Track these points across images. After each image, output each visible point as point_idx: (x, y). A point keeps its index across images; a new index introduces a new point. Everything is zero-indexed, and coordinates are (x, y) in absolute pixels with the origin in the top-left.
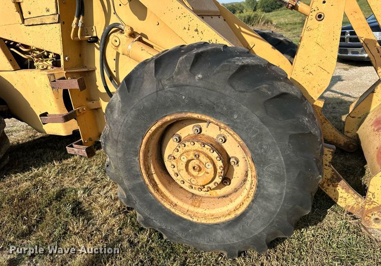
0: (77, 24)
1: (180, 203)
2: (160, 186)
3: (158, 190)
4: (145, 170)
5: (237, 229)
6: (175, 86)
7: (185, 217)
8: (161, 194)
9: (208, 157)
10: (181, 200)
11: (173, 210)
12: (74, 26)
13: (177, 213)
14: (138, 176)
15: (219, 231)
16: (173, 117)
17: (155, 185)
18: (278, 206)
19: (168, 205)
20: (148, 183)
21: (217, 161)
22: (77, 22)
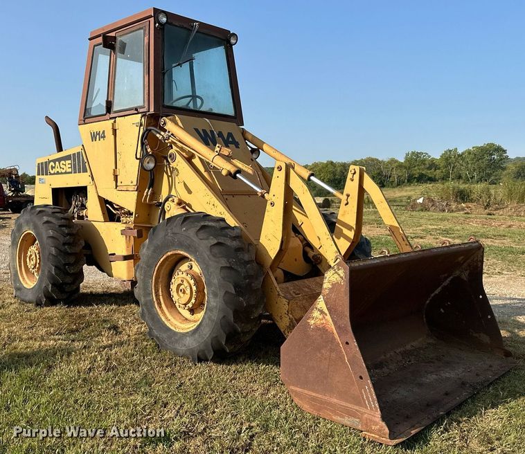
0: (147, 193)
1: (172, 320)
2: (163, 305)
3: (160, 307)
4: (155, 290)
5: (196, 336)
6: (173, 233)
7: (172, 328)
8: (162, 311)
9: (188, 282)
10: (174, 318)
11: (166, 322)
12: (145, 194)
13: (168, 324)
14: (149, 294)
15: (188, 338)
16: (171, 253)
17: (159, 304)
18: (215, 316)
19: (163, 319)
20: (155, 300)
21: (192, 286)
22: (147, 192)
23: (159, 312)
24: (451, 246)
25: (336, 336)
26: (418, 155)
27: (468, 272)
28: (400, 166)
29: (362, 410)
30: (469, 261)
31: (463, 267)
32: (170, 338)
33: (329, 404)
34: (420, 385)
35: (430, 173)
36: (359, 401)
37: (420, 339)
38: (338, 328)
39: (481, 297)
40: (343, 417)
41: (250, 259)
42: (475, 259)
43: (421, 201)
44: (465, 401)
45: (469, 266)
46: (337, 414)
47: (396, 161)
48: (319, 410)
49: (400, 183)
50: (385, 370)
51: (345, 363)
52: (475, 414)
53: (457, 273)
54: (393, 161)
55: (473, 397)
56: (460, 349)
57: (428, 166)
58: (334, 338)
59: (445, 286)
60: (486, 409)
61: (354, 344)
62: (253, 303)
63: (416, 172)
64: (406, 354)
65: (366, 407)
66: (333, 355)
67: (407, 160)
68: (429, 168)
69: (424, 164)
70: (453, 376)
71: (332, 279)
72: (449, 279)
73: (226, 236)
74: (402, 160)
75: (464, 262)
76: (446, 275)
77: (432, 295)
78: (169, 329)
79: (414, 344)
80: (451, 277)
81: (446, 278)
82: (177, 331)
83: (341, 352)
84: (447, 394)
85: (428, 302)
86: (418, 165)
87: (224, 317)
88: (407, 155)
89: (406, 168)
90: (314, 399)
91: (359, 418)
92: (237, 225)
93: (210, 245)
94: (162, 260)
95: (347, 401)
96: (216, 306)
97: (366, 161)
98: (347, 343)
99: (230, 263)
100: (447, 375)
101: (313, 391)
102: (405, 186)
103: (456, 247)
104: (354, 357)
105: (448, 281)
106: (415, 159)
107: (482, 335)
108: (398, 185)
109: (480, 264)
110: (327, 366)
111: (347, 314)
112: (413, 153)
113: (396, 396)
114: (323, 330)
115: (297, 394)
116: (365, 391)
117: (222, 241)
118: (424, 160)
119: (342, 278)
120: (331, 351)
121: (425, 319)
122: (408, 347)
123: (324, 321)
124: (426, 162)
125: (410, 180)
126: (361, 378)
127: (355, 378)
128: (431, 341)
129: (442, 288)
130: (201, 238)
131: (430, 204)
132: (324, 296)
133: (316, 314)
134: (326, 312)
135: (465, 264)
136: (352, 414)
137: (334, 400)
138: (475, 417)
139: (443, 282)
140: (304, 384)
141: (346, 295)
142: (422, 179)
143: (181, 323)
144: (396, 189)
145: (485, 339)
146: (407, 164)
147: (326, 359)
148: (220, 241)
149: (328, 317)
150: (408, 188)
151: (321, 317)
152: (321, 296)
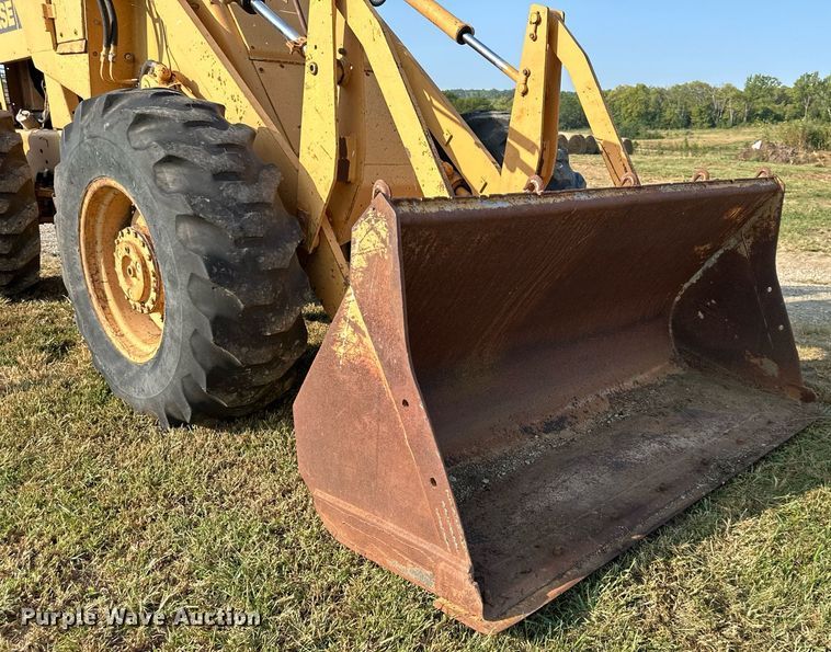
2: (112, 303)
3: (105, 308)
4: (90, 270)
5: (158, 372)
6: (91, 136)
7: (123, 353)
8: (108, 315)
9: (138, 253)
11: (114, 341)
12: (102, 59)
14: (80, 279)
15: (147, 376)
16: (98, 184)
17: (102, 300)
18: (181, 329)
19: (109, 332)
20: (91, 291)
21: (148, 262)
22: (108, 54)
23: (102, 318)
24: (711, 183)
25: (386, 385)
26: (763, 80)
27: (751, 240)
28: (739, 96)
29: (438, 551)
30: (754, 218)
31: (743, 230)
32: (121, 373)
33: (380, 532)
34: (618, 467)
35: (777, 109)
36: (430, 532)
37: (656, 369)
38: (387, 366)
39: (770, 289)
40: (404, 563)
41: (257, 200)
42: (766, 215)
43: (757, 146)
44: (699, 503)
45: (755, 228)
46: (394, 556)
47: (733, 89)
48: (364, 543)
49: (737, 123)
50: (567, 433)
51: (405, 447)
52: (708, 534)
53: (732, 243)
54: (729, 88)
55: (716, 492)
56: (725, 387)
57: (776, 98)
58: (382, 391)
59: (708, 268)
60: (736, 517)
61: (418, 406)
62: (262, 300)
63: (759, 106)
64: (617, 399)
65: (444, 547)
66: (384, 429)
67: (748, 88)
68: (778, 102)
69: (772, 95)
70: (692, 444)
71: (366, 244)
72: (717, 255)
73: (195, 142)
74: (742, 88)
75: (744, 221)
76: (708, 247)
77: (686, 286)
78: (119, 356)
79: (640, 378)
80: (721, 252)
81: (710, 253)
82: (131, 359)
83: (396, 422)
84: (662, 489)
85: (677, 299)
86: (763, 96)
87: (195, 332)
88: (749, 80)
89: (745, 99)
90: (354, 520)
91: (430, 569)
92: (263, 125)
93: (153, 163)
94: (86, 201)
95: (410, 529)
96: (178, 308)
97: (692, 87)
98: (405, 403)
99: (193, 207)
100: (682, 443)
101: (354, 502)
102: (743, 126)
103: (722, 186)
104: (420, 434)
105: (714, 259)
106: (759, 87)
107: (765, 360)
108: (734, 125)
109: (773, 224)
110: (374, 452)
111: (401, 332)
112: (757, 77)
113: (559, 496)
114: (360, 370)
115: (325, 507)
116: (441, 512)
117: (180, 154)
118: (772, 89)
119: (383, 241)
120: (380, 419)
121: (671, 331)
122: (629, 385)
123: (360, 350)
124: (775, 93)
125: (751, 118)
126: (433, 481)
127: (424, 483)
128: (678, 371)
129: (704, 272)
130: (137, 144)
131: (770, 152)
132: (355, 289)
133: (346, 332)
134: (364, 327)
135: (747, 225)
136: (419, 559)
137: (390, 526)
138: (708, 540)
139: (705, 260)
140: (340, 487)
141: (395, 285)
142: (766, 115)
143: (145, 342)
144: (730, 131)
145: (770, 367)
146: (748, 95)
147: (371, 437)
148: (172, 152)
149: (368, 340)
150: (748, 130)
151: (355, 340)
152: (350, 290)
